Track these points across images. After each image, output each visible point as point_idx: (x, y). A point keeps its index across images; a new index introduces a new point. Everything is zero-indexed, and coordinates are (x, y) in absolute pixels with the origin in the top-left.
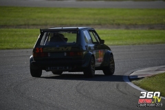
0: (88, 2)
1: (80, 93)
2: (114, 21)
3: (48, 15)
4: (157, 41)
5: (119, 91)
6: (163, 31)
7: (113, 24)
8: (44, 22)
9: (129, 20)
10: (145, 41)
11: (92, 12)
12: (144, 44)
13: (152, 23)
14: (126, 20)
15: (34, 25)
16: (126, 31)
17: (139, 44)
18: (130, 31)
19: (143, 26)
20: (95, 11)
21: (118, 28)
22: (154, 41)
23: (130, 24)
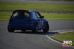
0: (31, 1)
1: (26, 41)
2: (42, 9)
3: (13, 6)
4: (61, 19)
5: (44, 40)
6: (64, 14)
7: (42, 11)
8: (11, 9)
9: (49, 9)
10: (56, 19)
11: (33, 5)
12: (55, 20)
13: (59, 11)
14: (48, 9)
15: (6, 11)
16: (48, 14)
17: (53, 20)
18: (49, 14)
19: (55, 12)
20: (34, 5)
21: (44, 13)
22: (60, 19)
23: (50, 11)
